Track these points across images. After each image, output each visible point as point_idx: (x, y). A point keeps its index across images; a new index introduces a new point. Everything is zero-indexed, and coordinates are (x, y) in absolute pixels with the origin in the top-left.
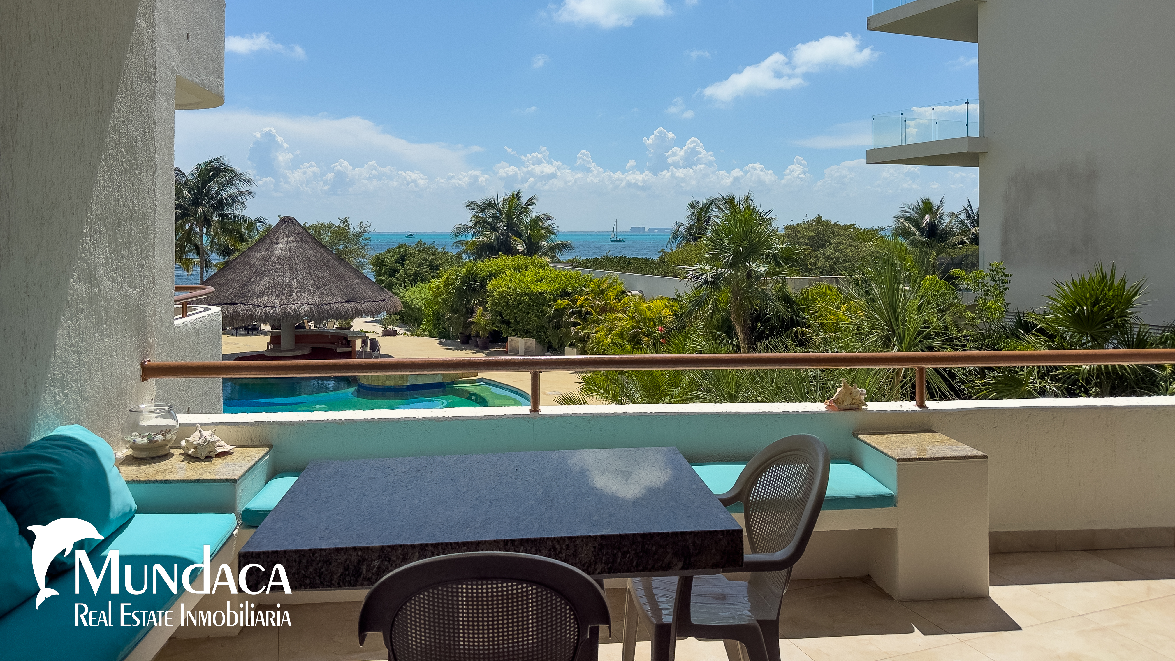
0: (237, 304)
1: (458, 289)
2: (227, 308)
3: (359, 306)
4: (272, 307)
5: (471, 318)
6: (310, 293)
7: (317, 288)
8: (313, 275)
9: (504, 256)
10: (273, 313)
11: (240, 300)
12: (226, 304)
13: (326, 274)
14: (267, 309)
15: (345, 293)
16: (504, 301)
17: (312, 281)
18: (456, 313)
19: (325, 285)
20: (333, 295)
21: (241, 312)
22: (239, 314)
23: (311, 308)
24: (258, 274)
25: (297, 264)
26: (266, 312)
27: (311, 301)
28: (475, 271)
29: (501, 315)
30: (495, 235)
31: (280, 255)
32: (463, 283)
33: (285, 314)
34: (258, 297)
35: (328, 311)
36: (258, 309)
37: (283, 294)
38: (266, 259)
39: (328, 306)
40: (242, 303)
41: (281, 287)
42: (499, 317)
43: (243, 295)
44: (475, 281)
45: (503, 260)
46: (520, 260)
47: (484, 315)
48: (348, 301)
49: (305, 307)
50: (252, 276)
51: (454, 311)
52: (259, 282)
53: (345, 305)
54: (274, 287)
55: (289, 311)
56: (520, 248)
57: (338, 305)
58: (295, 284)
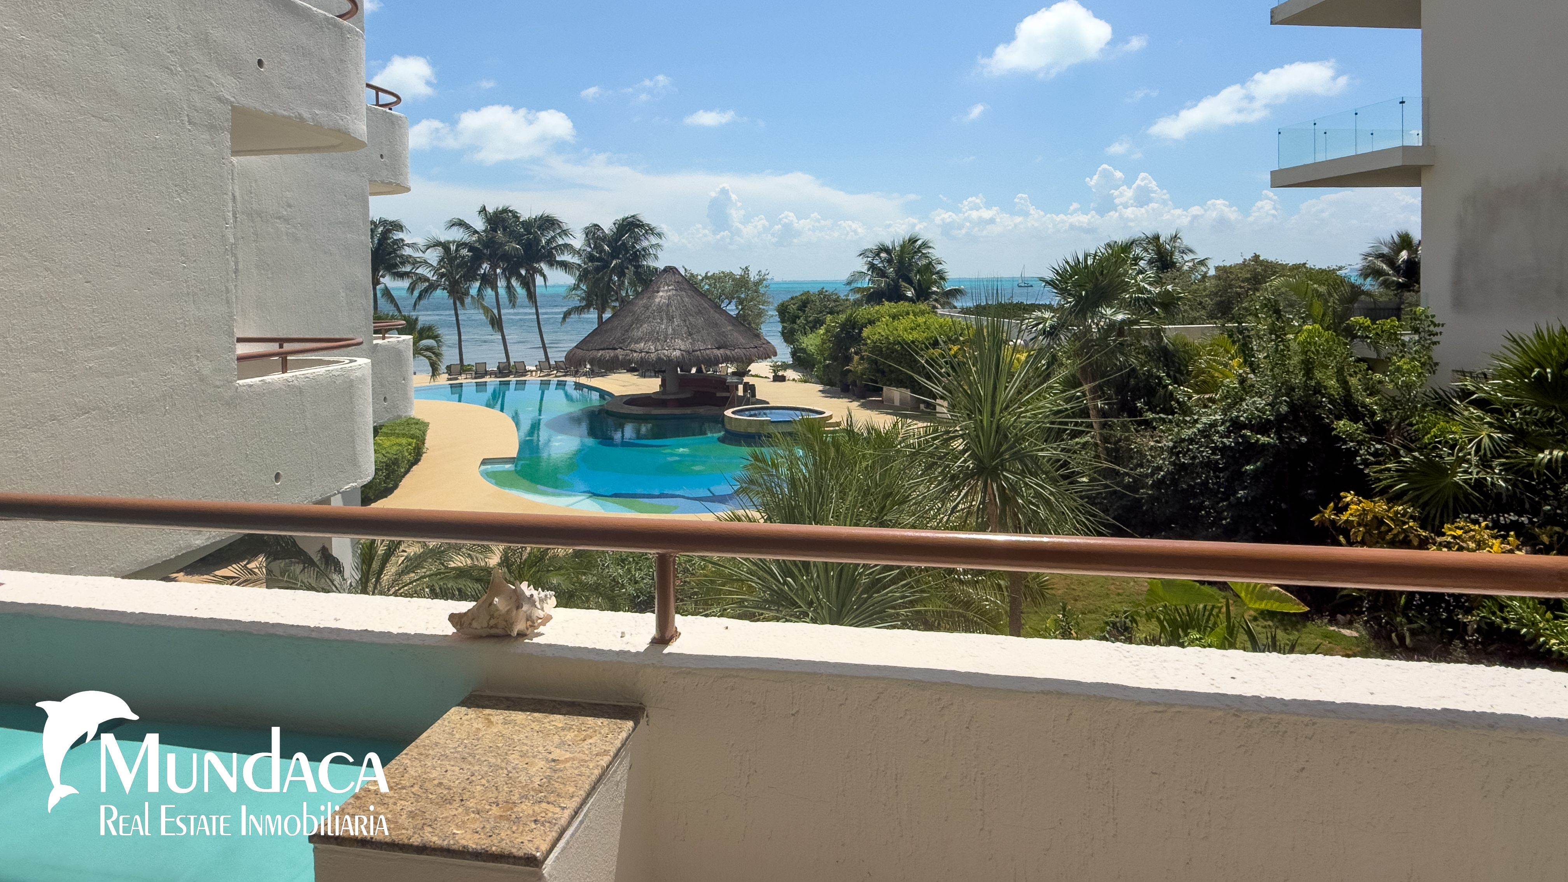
0: (617, 349)
1: (837, 336)
2: (608, 353)
3: (728, 352)
4: (647, 353)
5: (848, 366)
6: (682, 340)
7: (690, 334)
8: (688, 323)
9: (886, 303)
10: (648, 358)
11: (621, 345)
12: (608, 349)
13: (700, 321)
14: (643, 354)
15: (716, 339)
16: (876, 349)
17: (686, 328)
18: (835, 361)
19: (699, 332)
20: (704, 341)
21: (620, 357)
22: (618, 358)
23: (682, 354)
24: (639, 321)
25: (673, 311)
26: (641, 357)
27: (683, 347)
28: (854, 318)
29: (876, 364)
30: (886, 282)
31: (659, 303)
32: (842, 331)
33: (659, 359)
34: (635, 343)
35: (698, 357)
36: (635, 355)
37: (659, 340)
38: (647, 308)
39: (698, 352)
40: (621, 348)
41: (658, 333)
42: (874, 366)
43: (624, 341)
44: (854, 328)
45: (888, 307)
46: (904, 306)
47: (859, 364)
48: (718, 348)
49: (677, 353)
50: (633, 323)
51: (834, 358)
52: (638, 328)
53: (715, 351)
54: (651, 333)
55: (662, 356)
56: (909, 294)
57: (708, 351)
58: (670, 331)
